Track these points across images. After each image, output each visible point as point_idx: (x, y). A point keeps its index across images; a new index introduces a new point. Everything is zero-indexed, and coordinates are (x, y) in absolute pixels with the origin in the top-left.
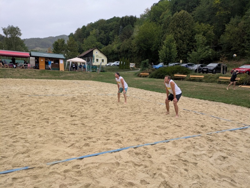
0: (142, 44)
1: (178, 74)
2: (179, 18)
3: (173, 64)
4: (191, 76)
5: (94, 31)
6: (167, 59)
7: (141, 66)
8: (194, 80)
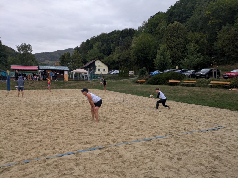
0: (140, 54)
1: (173, 80)
2: (173, 29)
3: (168, 71)
4: (184, 81)
5: (97, 43)
6: (162, 67)
7: (138, 74)
8: (188, 85)
